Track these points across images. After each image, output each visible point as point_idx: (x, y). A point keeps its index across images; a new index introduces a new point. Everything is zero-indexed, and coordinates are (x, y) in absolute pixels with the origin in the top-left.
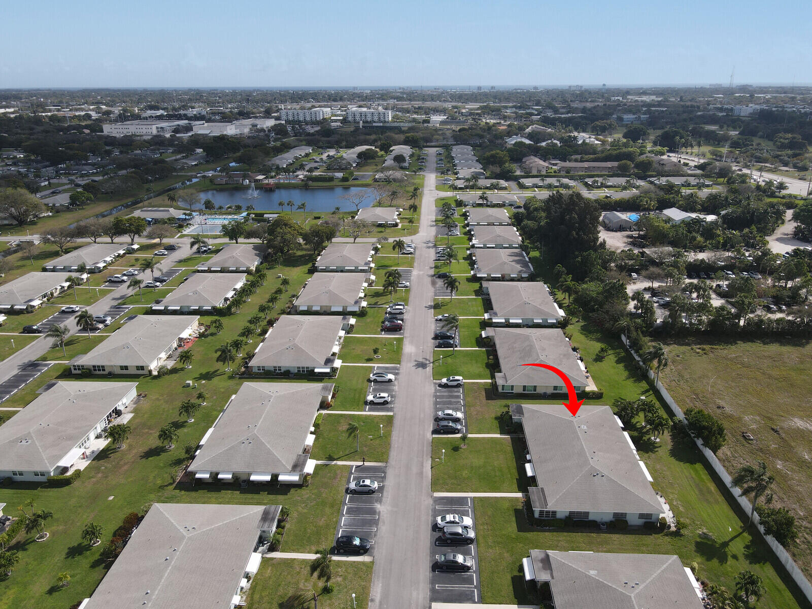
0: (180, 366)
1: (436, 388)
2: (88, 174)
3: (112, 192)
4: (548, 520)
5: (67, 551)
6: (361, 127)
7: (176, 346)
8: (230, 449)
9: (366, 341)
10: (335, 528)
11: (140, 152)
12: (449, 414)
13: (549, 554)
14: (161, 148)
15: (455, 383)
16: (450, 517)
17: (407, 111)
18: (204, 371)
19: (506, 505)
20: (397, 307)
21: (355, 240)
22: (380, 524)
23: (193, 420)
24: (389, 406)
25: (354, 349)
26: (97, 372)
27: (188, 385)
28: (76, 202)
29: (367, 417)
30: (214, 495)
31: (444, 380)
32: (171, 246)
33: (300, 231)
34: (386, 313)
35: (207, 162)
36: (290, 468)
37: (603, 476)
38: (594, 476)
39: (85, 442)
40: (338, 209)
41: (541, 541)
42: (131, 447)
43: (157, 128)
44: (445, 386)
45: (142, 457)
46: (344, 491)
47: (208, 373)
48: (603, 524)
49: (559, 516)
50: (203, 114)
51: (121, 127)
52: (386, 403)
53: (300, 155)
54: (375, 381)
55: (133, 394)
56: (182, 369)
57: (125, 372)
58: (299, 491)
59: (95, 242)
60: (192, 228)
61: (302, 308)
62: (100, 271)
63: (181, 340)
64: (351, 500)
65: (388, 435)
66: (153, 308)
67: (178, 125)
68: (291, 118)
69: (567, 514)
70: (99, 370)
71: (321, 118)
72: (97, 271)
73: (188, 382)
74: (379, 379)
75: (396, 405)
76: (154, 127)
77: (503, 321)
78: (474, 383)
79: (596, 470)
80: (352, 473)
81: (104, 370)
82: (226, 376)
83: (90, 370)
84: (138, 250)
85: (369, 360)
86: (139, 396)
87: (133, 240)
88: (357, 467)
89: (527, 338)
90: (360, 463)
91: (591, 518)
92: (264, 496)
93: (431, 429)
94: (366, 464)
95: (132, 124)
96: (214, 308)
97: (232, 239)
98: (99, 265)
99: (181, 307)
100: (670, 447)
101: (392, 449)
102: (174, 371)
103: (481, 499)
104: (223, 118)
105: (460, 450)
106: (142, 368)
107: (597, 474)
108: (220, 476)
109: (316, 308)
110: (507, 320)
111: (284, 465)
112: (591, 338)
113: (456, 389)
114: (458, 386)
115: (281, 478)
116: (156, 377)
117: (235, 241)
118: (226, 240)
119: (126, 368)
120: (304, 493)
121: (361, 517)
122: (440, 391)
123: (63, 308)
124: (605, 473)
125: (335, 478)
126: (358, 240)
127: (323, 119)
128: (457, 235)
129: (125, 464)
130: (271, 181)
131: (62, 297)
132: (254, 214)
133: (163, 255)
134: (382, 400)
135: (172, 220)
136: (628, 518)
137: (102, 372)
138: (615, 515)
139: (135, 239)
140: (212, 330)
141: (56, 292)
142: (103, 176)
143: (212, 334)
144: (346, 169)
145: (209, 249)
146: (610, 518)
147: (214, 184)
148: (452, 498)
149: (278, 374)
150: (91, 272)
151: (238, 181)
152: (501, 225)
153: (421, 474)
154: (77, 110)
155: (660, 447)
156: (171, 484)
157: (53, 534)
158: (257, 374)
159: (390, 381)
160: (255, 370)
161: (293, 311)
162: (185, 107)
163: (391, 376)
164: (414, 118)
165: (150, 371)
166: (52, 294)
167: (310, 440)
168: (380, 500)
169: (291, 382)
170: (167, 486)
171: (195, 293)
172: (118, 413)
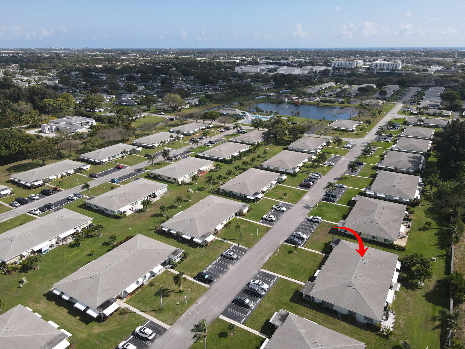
0: (192, 182)
1: (305, 220)
2: (216, 91)
3: (219, 100)
4: (309, 301)
5: (103, 243)
6: (375, 72)
7: (197, 173)
8: (181, 221)
9: (286, 189)
10: (204, 269)
11: (246, 81)
12: (299, 235)
13: (289, 314)
14: (256, 79)
15: (316, 220)
16: (257, 281)
17: (417, 63)
18: (200, 187)
19: (294, 286)
20: (315, 175)
21: (320, 136)
22: (225, 274)
23: (181, 206)
24: (273, 223)
25: (277, 192)
26: (159, 178)
27: (189, 191)
28: (201, 103)
29: (258, 225)
30: (167, 239)
31: (311, 217)
32: (227, 128)
33: (288, 127)
34: (308, 177)
35: (275, 88)
36: (200, 236)
37: (354, 288)
38: (349, 287)
39: (136, 204)
40: (324, 118)
41: (298, 310)
42: (151, 211)
43: (260, 69)
44: (310, 220)
45: (152, 216)
46: (220, 254)
47: (201, 188)
48: (340, 314)
49: (316, 301)
50: (289, 62)
51: (243, 68)
52: (272, 221)
53: (326, 87)
54: (275, 209)
55: (166, 190)
56: (192, 184)
57: (169, 180)
58: (201, 248)
59: (196, 122)
60: (244, 120)
61: (264, 167)
62: (190, 135)
63: (200, 171)
64: (220, 260)
65: (261, 236)
66: (198, 155)
67: (272, 68)
68: (337, 66)
69: (321, 301)
70: (160, 177)
71: (355, 66)
72: (189, 135)
73: (190, 190)
74: (277, 209)
75: (277, 223)
76: (259, 69)
77: (373, 194)
78: (328, 223)
79: (352, 284)
80: (230, 248)
81: (162, 177)
82: (208, 191)
83: (156, 176)
84: (212, 127)
85: (280, 199)
86: (168, 191)
87: (212, 123)
88: (235, 246)
89: (376, 205)
90: (237, 245)
91: (335, 308)
92: (185, 246)
93: (285, 239)
94: (240, 246)
95: (249, 67)
96: (224, 159)
97: (256, 128)
98: (190, 132)
99: (210, 156)
100: (428, 291)
101: (258, 243)
102: (189, 184)
103: (283, 279)
104: (299, 65)
105: (292, 253)
106: (175, 179)
107: (351, 287)
108: (171, 231)
109: (271, 168)
110: (375, 194)
111: (198, 234)
112: (429, 216)
113: (315, 224)
114: (318, 222)
115: (194, 240)
116: (180, 185)
117: (257, 129)
118: (253, 128)
119: (169, 178)
120: (203, 250)
121: (219, 268)
122: (306, 222)
123: (165, 149)
124: (357, 287)
125: (221, 248)
126: (322, 136)
127: (356, 67)
128: (388, 141)
129: (144, 217)
130: (300, 100)
131: (169, 144)
132: (276, 116)
133: (222, 131)
134: (270, 219)
135: (235, 115)
136: (357, 316)
137: (161, 178)
138: (349, 311)
139: (213, 122)
140: (217, 169)
141: (167, 141)
142: (221, 91)
143: (216, 171)
144: (348, 97)
145: (244, 131)
146: (346, 313)
147: (270, 100)
148: (268, 274)
149: (231, 195)
150: (185, 135)
151: (282, 99)
152: (423, 138)
153: (262, 258)
154: (231, 59)
155: (421, 288)
156: (154, 230)
157: (103, 235)
158: (222, 193)
159: (283, 211)
160: (221, 191)
161: (261, 167)
162: (283, 59)
163: (284, 209)
164: (417, 68)
165: (178, 182)
166: (165, 142)
167: (219, 227)
168: (233, 264)
169: (234, 200)
170: (152, 230)
171: (219, 150)
172: (155, 196)
